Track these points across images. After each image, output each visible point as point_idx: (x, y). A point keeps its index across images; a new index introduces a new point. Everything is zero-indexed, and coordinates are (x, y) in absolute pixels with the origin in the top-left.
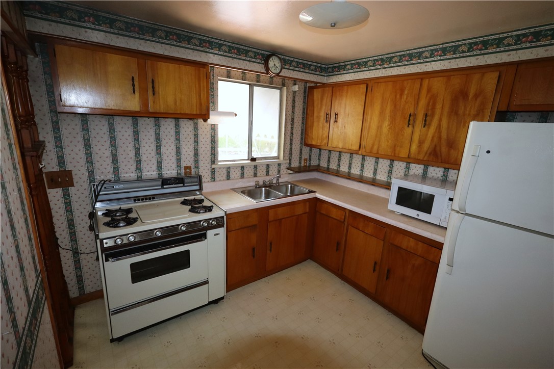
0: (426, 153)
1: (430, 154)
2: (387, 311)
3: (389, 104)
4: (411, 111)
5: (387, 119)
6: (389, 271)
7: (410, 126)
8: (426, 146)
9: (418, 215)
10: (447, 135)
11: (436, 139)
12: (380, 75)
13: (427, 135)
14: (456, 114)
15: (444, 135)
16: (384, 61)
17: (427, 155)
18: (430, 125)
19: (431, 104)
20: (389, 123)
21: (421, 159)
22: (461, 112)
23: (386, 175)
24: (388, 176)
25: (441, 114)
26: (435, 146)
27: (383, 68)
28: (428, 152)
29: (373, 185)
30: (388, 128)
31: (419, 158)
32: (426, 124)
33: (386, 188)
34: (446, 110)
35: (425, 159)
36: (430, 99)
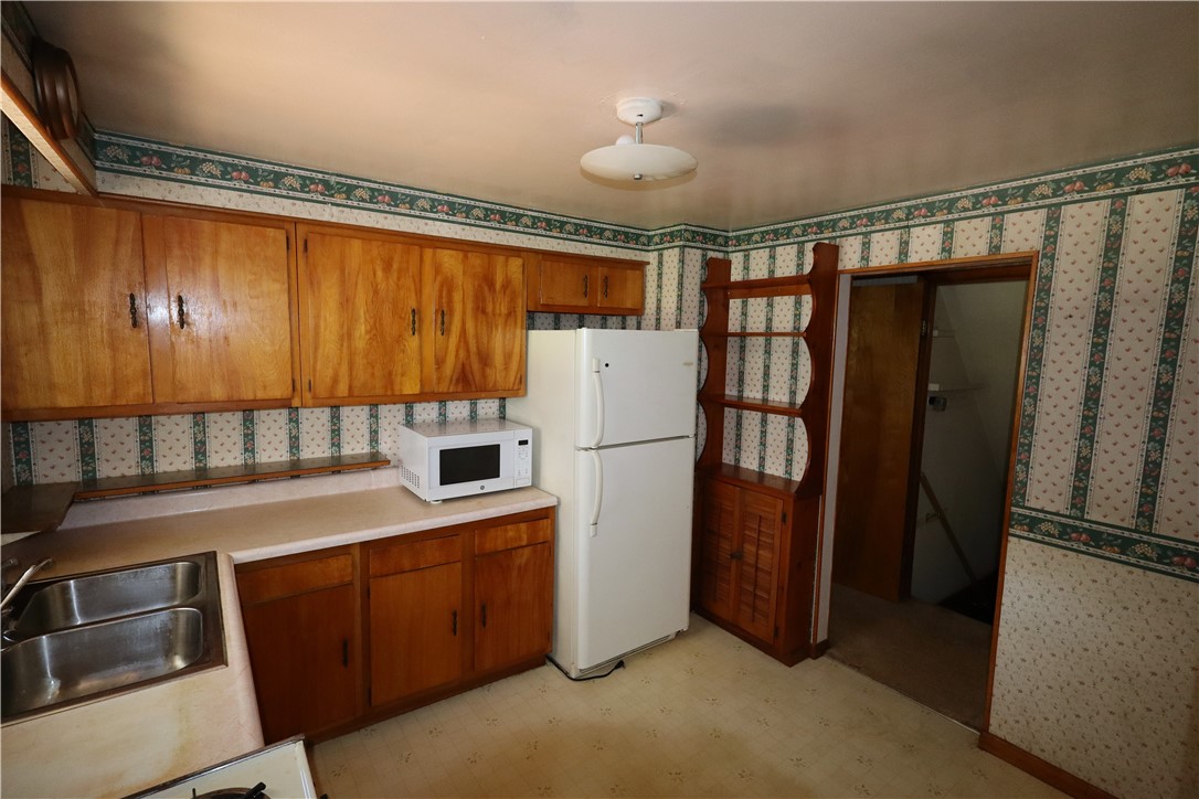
0: (451, 380)
1: (458, 380)
2: (480, 689)
3: (359, 286)
4: (413, 305)
5: (362, 320)
6: (483, 608)
7: (416, 333)
8: (449, 366)
9: (482, 488)
10: (478, 348)
11: (462, 354)
12: (326, 218)
13: (447, 348)
14: (484, 312)
15: (473, 348)
16: (332, 188)
17: (454, 382)
18: (449, 330)
19: (444, 295)
20: (369, 328)
21: (445, 390)
22: (489, 308)
23: (327, 444)
24: (333, 445)
25: (464, 313)
26: (463, 365)
27: (333, 204)
28: (454, 378)
29: (293, 477)
30: (368, 337)
31: (441, 390)
32: (444, 329)
33: (333, 473)
34: (470, 306)
35: (451, 390)
36: (442, 286)
